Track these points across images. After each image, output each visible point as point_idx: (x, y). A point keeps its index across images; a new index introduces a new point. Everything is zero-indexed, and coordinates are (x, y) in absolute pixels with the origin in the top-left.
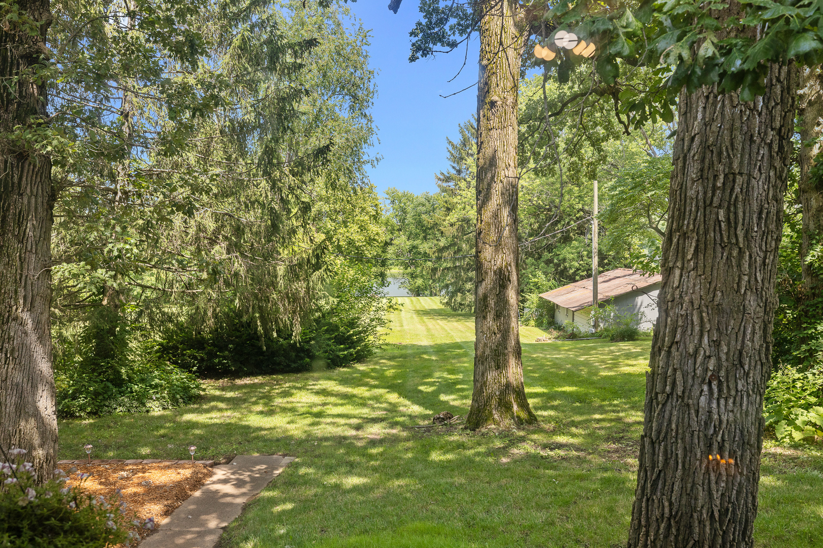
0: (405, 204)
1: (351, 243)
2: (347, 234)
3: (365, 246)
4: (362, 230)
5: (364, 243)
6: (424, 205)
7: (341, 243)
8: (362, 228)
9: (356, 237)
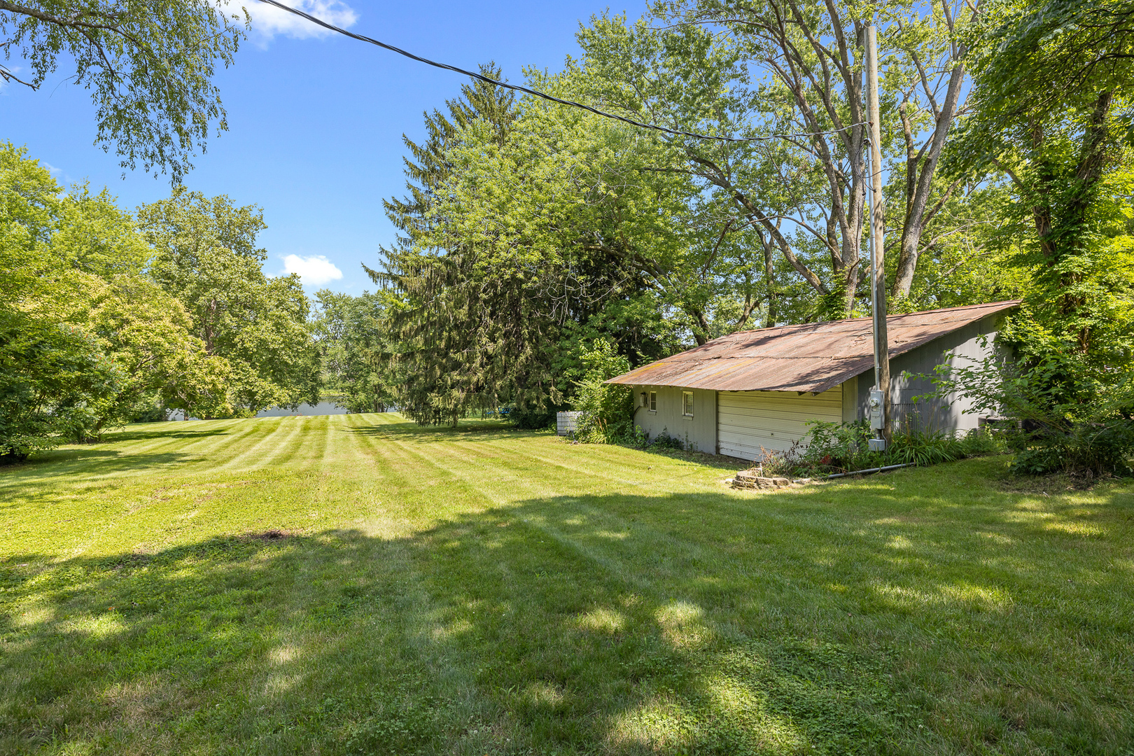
0: (341, 307)
1: (262, 343)
2: (256, 334)
3: (283, 349)
4: (278, 329)
5: (282, 346)
6: (364, 304)
7: (247, 345)
8: (279, 327)
9: (269, 337)
